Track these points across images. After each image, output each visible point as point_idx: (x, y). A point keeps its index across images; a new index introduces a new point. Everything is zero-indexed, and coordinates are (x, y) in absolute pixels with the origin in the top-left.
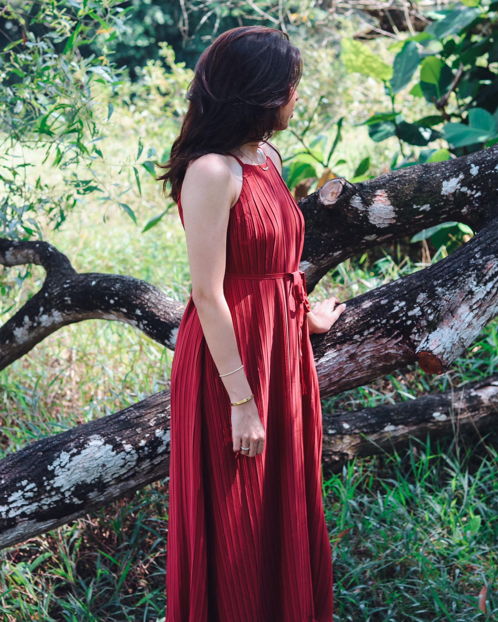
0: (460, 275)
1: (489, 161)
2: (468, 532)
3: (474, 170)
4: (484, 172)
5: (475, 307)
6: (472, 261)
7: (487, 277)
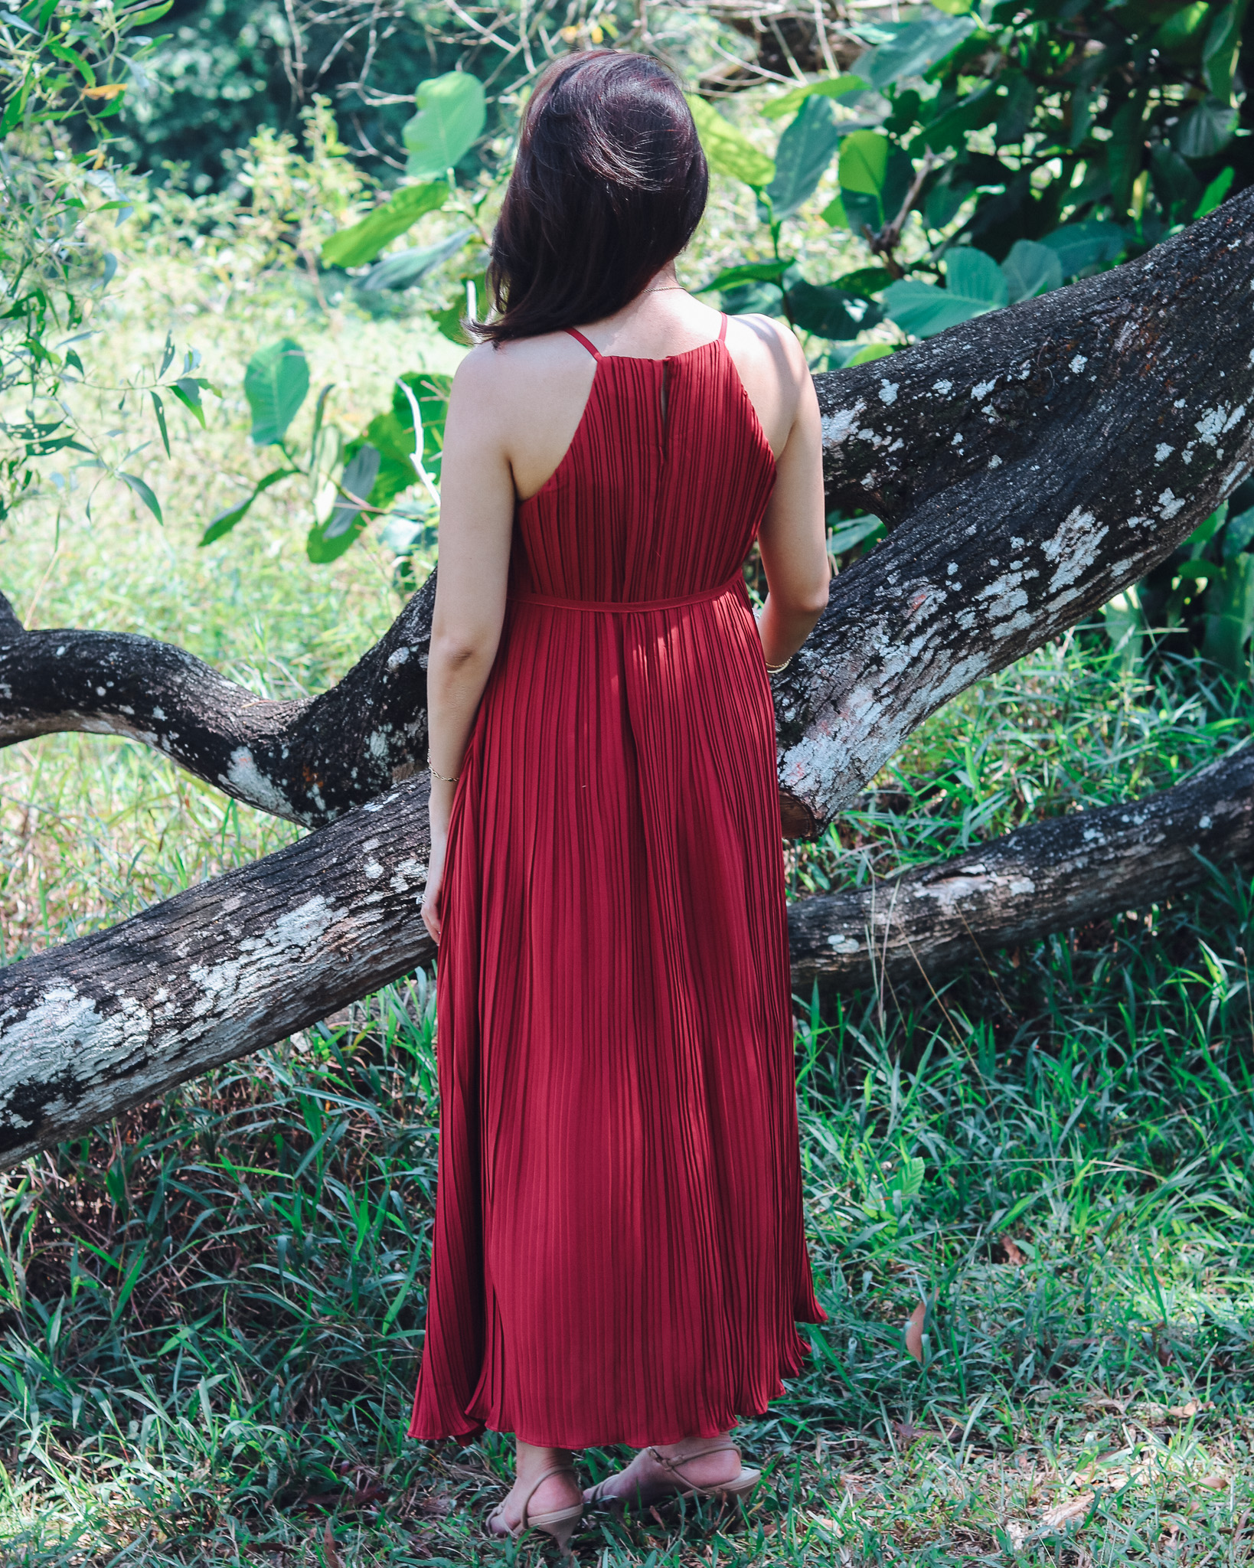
0: (853, 622)
1: (922, 371)
2: (897, 1193)
3: (889, 393)
4: (909, 396)
5: (885, 691)
6: (880, 591)
7: (912, 627)
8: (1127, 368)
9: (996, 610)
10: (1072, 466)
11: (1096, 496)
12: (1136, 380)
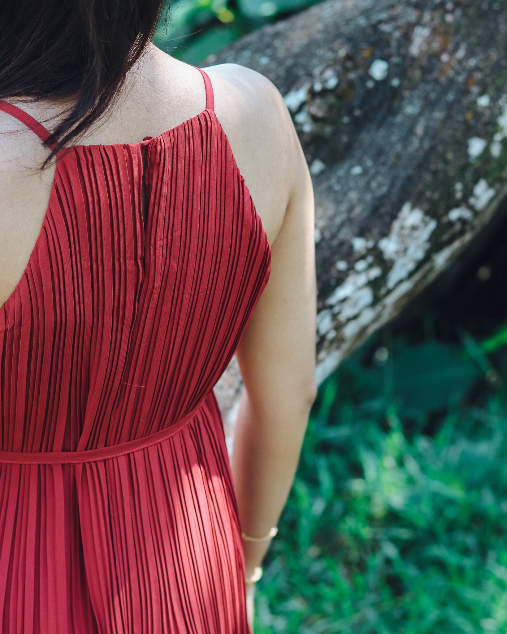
8: (426, 71)
9: (347, 312)
10: (394, 166)
12: (436, 81)
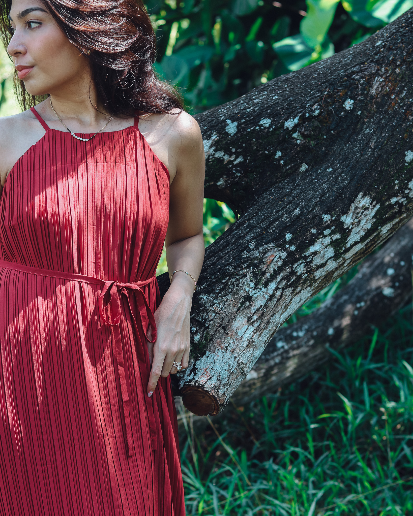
0: (231, 276)
1: (250, 113)
3: (232, 128)
4: (244, 129)
5: (255, 317)
6: (245, 254)
7: (268, 275)
8: (380, 105)
11: (371, 185)
12: (386, 112)
